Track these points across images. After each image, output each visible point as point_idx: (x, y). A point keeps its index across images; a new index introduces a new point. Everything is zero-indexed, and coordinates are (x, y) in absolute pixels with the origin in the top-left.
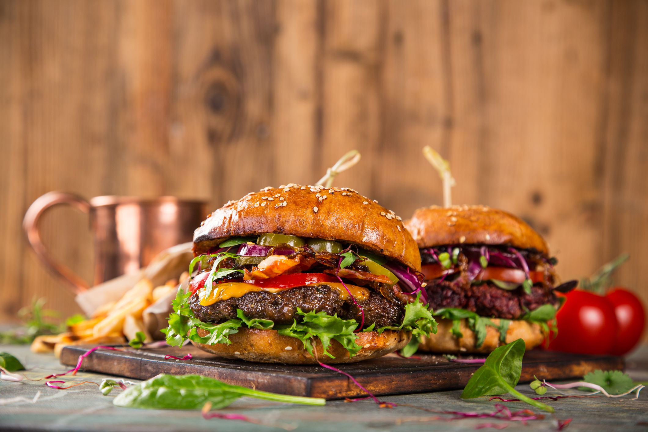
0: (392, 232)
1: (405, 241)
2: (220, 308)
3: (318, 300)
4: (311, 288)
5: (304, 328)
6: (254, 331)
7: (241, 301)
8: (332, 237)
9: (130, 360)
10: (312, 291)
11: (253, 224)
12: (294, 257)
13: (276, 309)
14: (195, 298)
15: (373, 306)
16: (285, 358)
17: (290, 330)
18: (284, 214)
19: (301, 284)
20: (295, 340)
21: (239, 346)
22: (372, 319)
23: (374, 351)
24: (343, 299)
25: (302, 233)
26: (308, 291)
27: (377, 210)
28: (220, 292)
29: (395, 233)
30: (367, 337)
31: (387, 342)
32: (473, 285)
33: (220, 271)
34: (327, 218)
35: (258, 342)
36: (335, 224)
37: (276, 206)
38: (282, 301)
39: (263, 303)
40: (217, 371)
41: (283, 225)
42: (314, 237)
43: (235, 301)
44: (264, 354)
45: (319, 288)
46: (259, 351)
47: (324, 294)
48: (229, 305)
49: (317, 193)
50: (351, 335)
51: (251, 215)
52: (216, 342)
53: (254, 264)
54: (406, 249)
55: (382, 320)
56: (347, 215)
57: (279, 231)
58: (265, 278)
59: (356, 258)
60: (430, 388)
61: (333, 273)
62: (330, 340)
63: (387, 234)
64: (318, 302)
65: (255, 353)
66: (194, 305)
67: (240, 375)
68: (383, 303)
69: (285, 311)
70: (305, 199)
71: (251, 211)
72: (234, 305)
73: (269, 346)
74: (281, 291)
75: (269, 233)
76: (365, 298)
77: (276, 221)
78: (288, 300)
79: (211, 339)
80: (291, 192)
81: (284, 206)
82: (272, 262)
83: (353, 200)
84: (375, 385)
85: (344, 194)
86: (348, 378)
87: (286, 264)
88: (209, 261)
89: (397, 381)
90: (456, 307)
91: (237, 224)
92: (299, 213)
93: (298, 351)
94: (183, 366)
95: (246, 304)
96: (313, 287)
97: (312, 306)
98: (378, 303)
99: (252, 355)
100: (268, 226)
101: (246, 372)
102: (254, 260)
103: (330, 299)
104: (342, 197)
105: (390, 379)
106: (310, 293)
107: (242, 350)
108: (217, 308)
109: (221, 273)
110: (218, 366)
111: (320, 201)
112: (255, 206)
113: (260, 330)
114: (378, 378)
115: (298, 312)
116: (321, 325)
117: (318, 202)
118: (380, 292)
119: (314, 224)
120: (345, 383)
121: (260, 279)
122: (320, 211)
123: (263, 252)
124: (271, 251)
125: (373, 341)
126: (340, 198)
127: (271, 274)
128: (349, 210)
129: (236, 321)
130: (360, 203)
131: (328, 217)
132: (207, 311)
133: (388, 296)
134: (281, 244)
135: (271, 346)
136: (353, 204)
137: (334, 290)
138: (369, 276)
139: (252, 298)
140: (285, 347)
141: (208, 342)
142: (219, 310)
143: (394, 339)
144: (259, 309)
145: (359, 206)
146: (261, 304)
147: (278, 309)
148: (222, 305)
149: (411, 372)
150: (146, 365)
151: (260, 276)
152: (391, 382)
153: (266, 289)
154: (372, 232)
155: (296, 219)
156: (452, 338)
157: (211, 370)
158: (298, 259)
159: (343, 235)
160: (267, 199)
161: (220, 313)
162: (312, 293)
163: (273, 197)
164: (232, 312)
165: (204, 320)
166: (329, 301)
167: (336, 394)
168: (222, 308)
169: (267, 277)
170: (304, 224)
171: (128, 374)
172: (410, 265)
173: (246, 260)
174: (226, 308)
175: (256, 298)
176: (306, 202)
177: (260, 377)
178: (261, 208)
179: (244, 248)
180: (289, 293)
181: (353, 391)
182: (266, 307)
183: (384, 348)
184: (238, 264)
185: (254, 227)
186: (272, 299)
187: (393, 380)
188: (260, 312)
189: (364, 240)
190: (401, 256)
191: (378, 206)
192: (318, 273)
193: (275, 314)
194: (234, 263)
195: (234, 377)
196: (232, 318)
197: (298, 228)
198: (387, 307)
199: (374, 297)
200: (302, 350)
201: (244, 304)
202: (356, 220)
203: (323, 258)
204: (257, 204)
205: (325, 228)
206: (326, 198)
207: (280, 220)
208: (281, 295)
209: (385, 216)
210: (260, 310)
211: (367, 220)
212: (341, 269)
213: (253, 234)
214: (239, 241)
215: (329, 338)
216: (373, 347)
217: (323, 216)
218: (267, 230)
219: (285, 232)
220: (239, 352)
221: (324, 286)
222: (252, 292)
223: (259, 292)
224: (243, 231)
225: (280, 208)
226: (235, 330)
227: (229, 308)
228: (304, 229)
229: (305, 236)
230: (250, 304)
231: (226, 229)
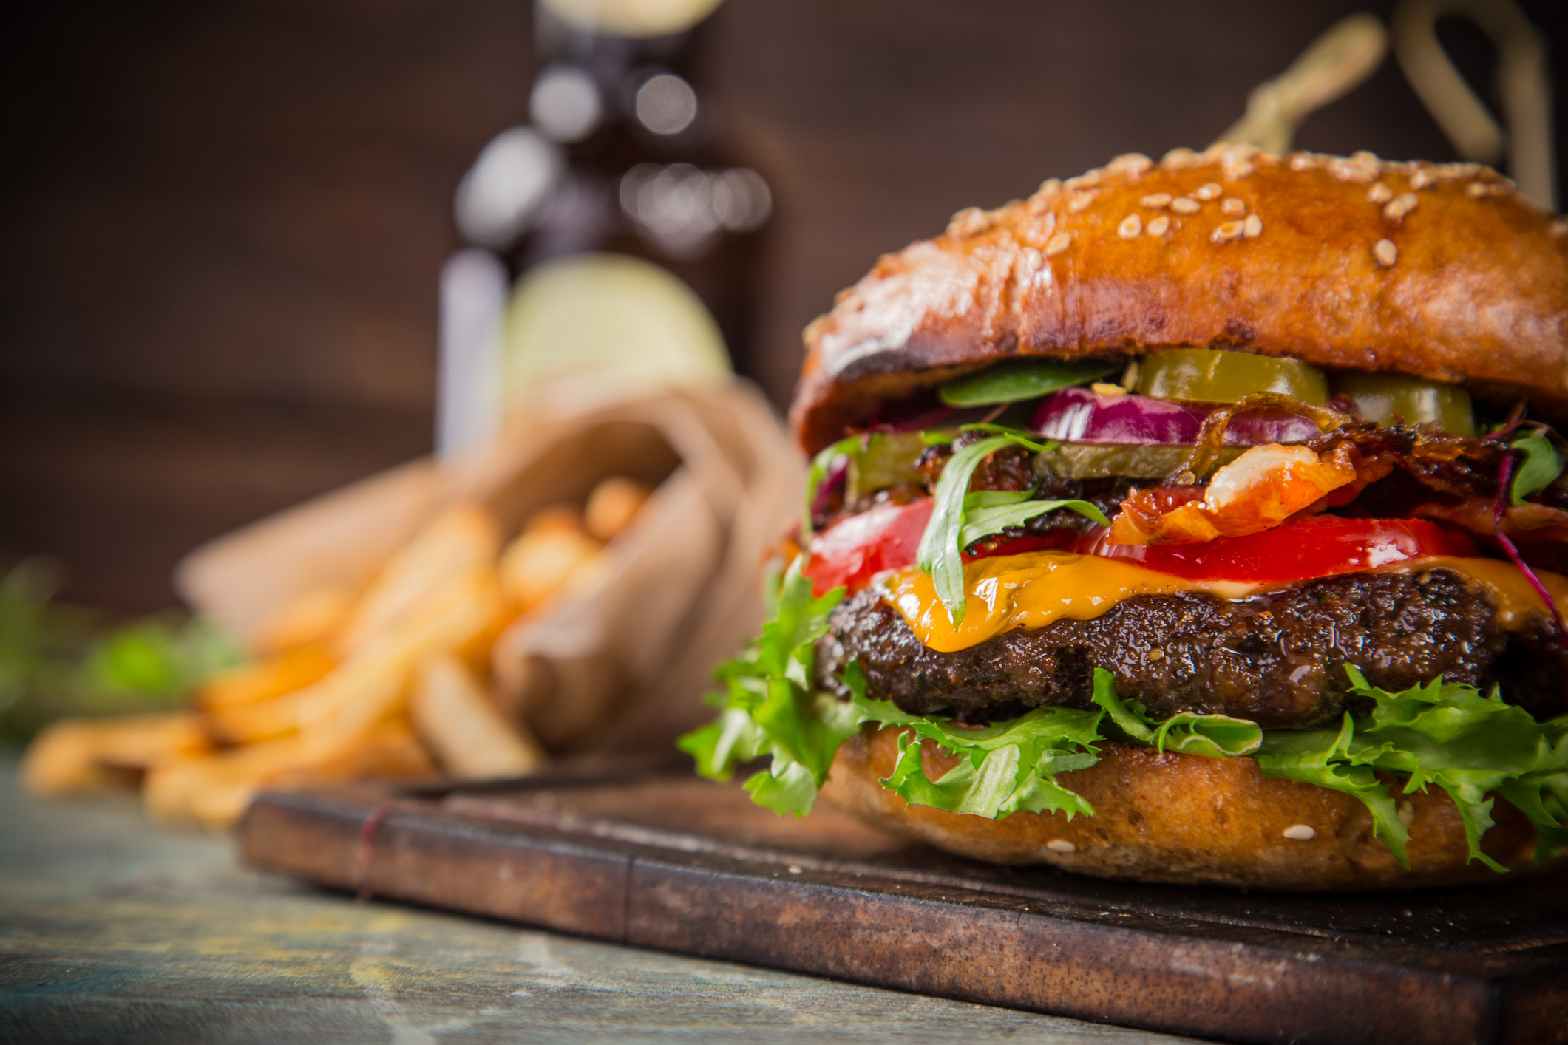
2: (1011, 661)
3: (1432, 634)
4: (1384, 580)
5: (1383, 750)
6: (1151, 759)
7: (1101, 632)
8: (1450, 367)
9: (576, 863)
10: (1394, 593)
11: (1120, 307)
12: (1323, 450)
13: (1254, 668)
14: (876, 617)
17: (1326, 761)
18: (1256, 268)
19: (1353, 564)
20: (1328, 797)
24: (1509, 629)
25: (1330, 351)
26: (1382, 596)
33: (990, 504)
34: (1434, 288)
35: (1165, 803)
36: (1467, 314)
38: (1282, 635)
39: (1200, 645)
41: (1253, 314)
42: (1380, 366)
43: (1074, 633)
44: (1185, 852)
45: (1421, 582)
46: (1168, 842)
47: (1449, 607)
48: (1049, 650)
49: (1370, 184)
51: (1111, 272)
52: (1011, 805)
53: (1131, 474)
56: (1510, 279)
57: (1235, 338)
58: (1205, 538)
61: (1464, 520)
62: (1487, 798)
64: (1432, 642)
65: (1144, 849)
66: (874, 644)
67: (1132, 950)
69: (1295, 681)
71: (1109, 254)
72: (1071, 651)
73: (1213, 822)
74: (1268, 594)
75: (1193, 347)
77: (1222, 298)
78: (1307, 631)
79: (971, 791)
80: (1261, 178)
81: (1249, 237)
82: (1261, 477)
85: (1477, 189)
91: (1045, 305)
92: (1318, 268)
93: (1336, 843)
94: (841, 899)
95: (1125, 646)
96: (1395, 579)
99: (1126, 856)
100: (1189, 316)
101: (1163, 941)
102: (1136, 458)
104: (1476, 207)
106: (1388, 603)
107: (1087, 835)
108: (997, 663)
109: (995, 511)
110: (1011, 905)
111: (1396, 218)
112: (1122, 233)
115: (1348, 681)
116: (1437, 735)
117: (1387, 221)
119: (1383, 311)
122: (1405, 261)
123: (1173, 427)
124: (1214, 425)
126: (1468, 208)
127: (1240, 521)
128: (1512, 256)
129: (1074, 717)
131: (1437, 283)
132: (941, 673)
134: (1256, 394)
135: (1223, 821)
137: (1475, 588)
139: (1151, 621)
140: (1284, 828)
141: (967, 804)
142: (1004, 669)
144: (1182, 669)
146: (1192, 649)
147: (1262, 670)
148: (1017, 650)
150: (654, 884)
151: (1190, 531)
153: (1206, 585)
155: (1308, 289)
157: (980, 923)
158: (1344, 460)
160: (1166, 209)
162: (1400, 605)
163: (1193, 197)
164: (1056, 678)
165: (912, 706)
168: (1016, 660)
169: (1211, 535)
170: (1341, 314)
171: (564, 919)
173: (1097, 461)
174: (1037, 664)
175: (1166, 621)
176: (1340, 222)
177: (1238, 963)
178: (1149, 244)
179: (1078, 407)
180: (1299, 602)
182: (1215, 660)
184: (1055, 473)
185: (1124, 320)
188: (1186, 683)
193: (1254, 690)
195: (1106, 959)
196: (1053, 702)
197: (1317, 327)
200: (1353, 838)
201: (1119, 645)
203: (1435, 459)
204: (1128, 228)
206: (1415, 204)
207: (1237, 296)
208: (1268, 611)
210: (1186, 673)
212: (1515, 503)
213: (1118, 350)
214: (1043, 378)
215: (1479, 787)
217: (1416, 281)
218: (1187, 335)
219: (1260, 345)
220: (1070, 840)
221: (1440, 572)
222: (1149, 596)
223: (1177, 594)
224: (1075, 335)
225: (1235, 243)
226: (1084, 754)
227: (1050, 662)
228: (1341, 333)
229: (1344, 362)
230: (1145, 648)
231: (993, 326)
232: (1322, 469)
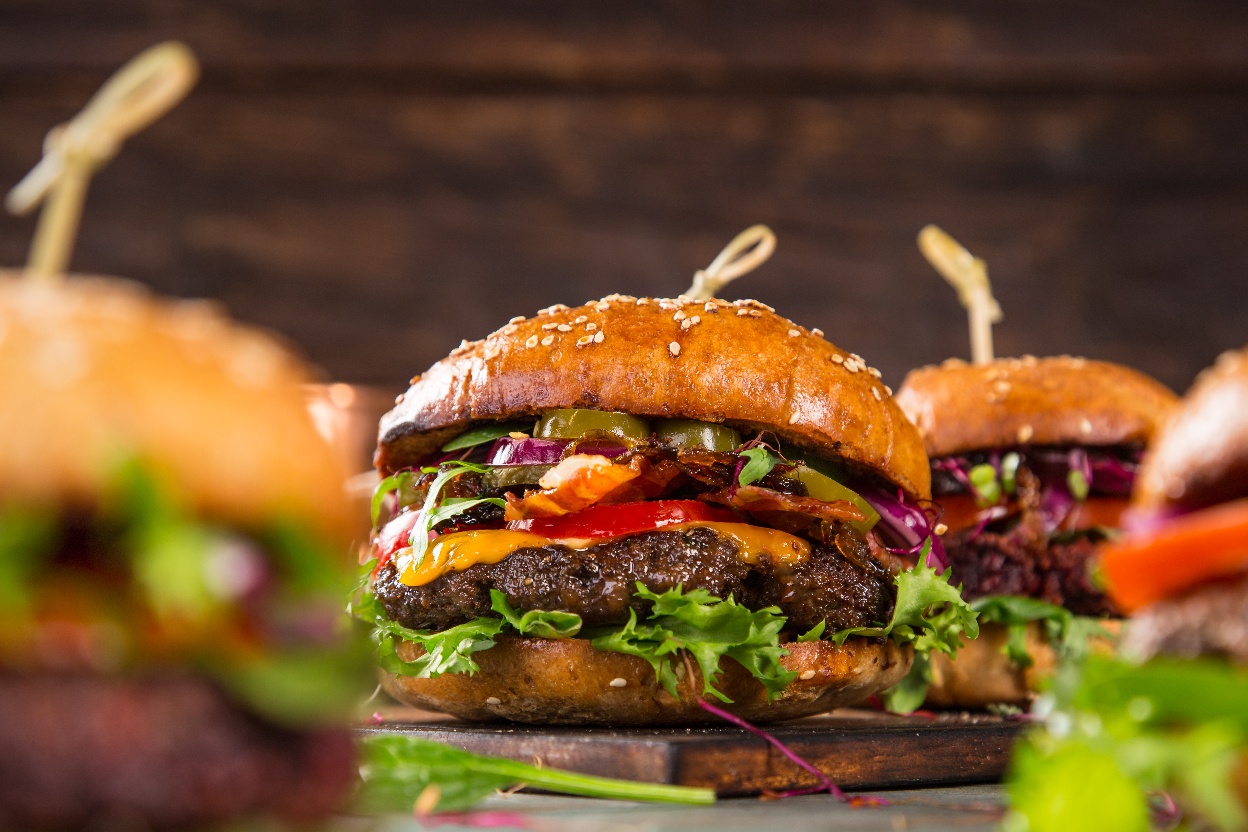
0: (860, 400)
1: (891, 424)
2: (450, 590)
3: (688, 563)
4: (669, 534)
5: (656, 630)
6: (533, 644)
7: (500, 571)
8: (715, 413)
10: (671, 542)
11: (523, 387)
12: (627, 461)
14: (388, 573)
15: (819, 580)
16: (610, 708)
17: (621, 636)
18: (599, 361)
19: (646, 526)
20: (634, 662)
21: (497, 683)
22: (818, 610)
23: (825, 688)
24: (747, 562)
25: (642, 406)
26: (662, 543)
27: (820, 350)
28: (448, 553)
29: (868, 406)
30: (808, 653)
31: (857, 666)
32: (1053, 542)
33: (447, 504)
34: (703, 368)
35: (543, 670)
36: (723, 382)
37: (579, 342)
38: (600, 567)
39: (553, 574)
40: (445, 740)
41: (597, 387)
42: (673, 415)
43: (486, 571)
44: (559, 699)
45: (688, 535)
46: (547, 693)
47: (702, 548)
48: (471, 582)
49: (676, 311)
50: (769, 645)
51: (519, 368)
52: (441, 670)
53: (528, 483)
54: (896, 443)
55: (842, 612)
56: (752, 361)
57: (587, 402)
58: (557, 513)
59: (776, 461)
60: (964, 774)
61: (722, 501)
62: (718, 658)
63: (849, 406)
64: (688, 568)
65: (536, 698)
66: (386, 588)
67: (502, 746)
68: (844, 572)
69: (607, 592)
70: (647, 325)
71: (519, 357)
72: (484, 582)
73: (570, 679)
74: (597, 546)
75: (562, 408)
76: (799, 557)
77: (580, 379)
78: (616, 564)
79: (428, 666)
80: (614, 311)
81: (597, 343)
82: (575, 472)
83: (765, 326)
84: (833, 764)
85: (741, 312)
86: (769, 744)
87: (609, 477)
88: (420, 484)
89: (885, 755)
90: (1015, 594)
91: (485, 390)
92: (635, 359)
93: (642, 689)
95: (512, 577)
96: (673, 534)
97: (672, 578)
98: (832, 571)
99: (530, 705)
100: (561, 390)
101: (517, 739)
102: (530, 473)
103: (715, 561)
104: (737, 320)
105: (868, 748)
106: (666, 547)
107: (505, 692)
108: (443, 592)
109: (448, 508)
111: (686, 329)
112: (528, 345)
113: (547, 640)
114: (839, 746)
115: (637, 591)
116: (695, 623)
117: (680, 331)
118: (835, 546)
119: (672, 382)
120: (760, 757)
121: (546, 516)
122: (686, 353)
123: (550, 454)
124: (568, 449)
125: (822, 663)
126: (733, 322)
127: (571, 501)
128: (755, 348)
129: (490, 622)
130: (782, 332)
131: (706, 365)
132: (417, 601)
133: (855, 553)
134: (594, 432)
135: (576, 679)
136: (764, 335)
137: (724, 539)
138: (810, 503)
139: (526, 563)
140: (610, 681)
141: (421, 673)
142: (448, 595)
143: (872, 659)
144: (543, 589)
145: (779, 340)
146: (548, 577)
147: (589, 588)
148: (453, 583)
149: (918, 735)
151: (544, 508)
152: (872, 757)
153: (559, 541)
154: (811, 402)
155: (628, 371)
156: (1008, 670)
158: (636, 465)
159: (741, 409)
160: (555, 330)
161: (450, 603)
162: (672, 548)
163: (570, 323)
164: (479, 599)
165: (411, 625)
166: (714, 565)
167: (739, 782)
168: (453, 589)
169: (561, 512)
170: (648, 385)
172: (906, 484)
173: (509, 476)
174: (464, 590)
175: (535, 562)
176: (651, 333)
177: (552, 747)
178: (541, 351)
179: (504, 449)
180: (617, 550)
181: (779, 775)
182: (561, 582)
183: (848, 681)
184: (490, 486)
185: (525, 395)
186: (576, 563)
187: (874, 752)
188: (546, 597)
189: (794, 419)
190: (883, 460)
191: (823, 342)
192: (683, 500)
193: (582, 599)
194: (480, 486)
195: (489, 753)
196: (479, 614)
197: (634, 393)
198: (853, 580)
199: (821, 556)
200: (652, 686)
201: (508, 577)
202: (774, 372)
203: (697, 464)
204: (531, 342)
205: (698, 393)
206: (698, 321)
207: (588, 377)
208: (596, 554)
209: (842, 364)
210: (546, 591)
211: (799, 372)
212: (740, 487)
213: (523, 412)
214: (490, 433)
215: (716, 653)
216: (822, 679)
217: (693, 364)
218: (559, 402)
219: (601, 405)
220: (497, 697)
221: (700, 529)
222: (526, 549)
223: (543, 547)
224: (499, 406)
225: (588, 348)
226: (488, 641)
227: (471, 589)
228: (648, 396)
229: (650, 413)
230: (522, 577)
231: (459, 404)
232: (613, 468)
